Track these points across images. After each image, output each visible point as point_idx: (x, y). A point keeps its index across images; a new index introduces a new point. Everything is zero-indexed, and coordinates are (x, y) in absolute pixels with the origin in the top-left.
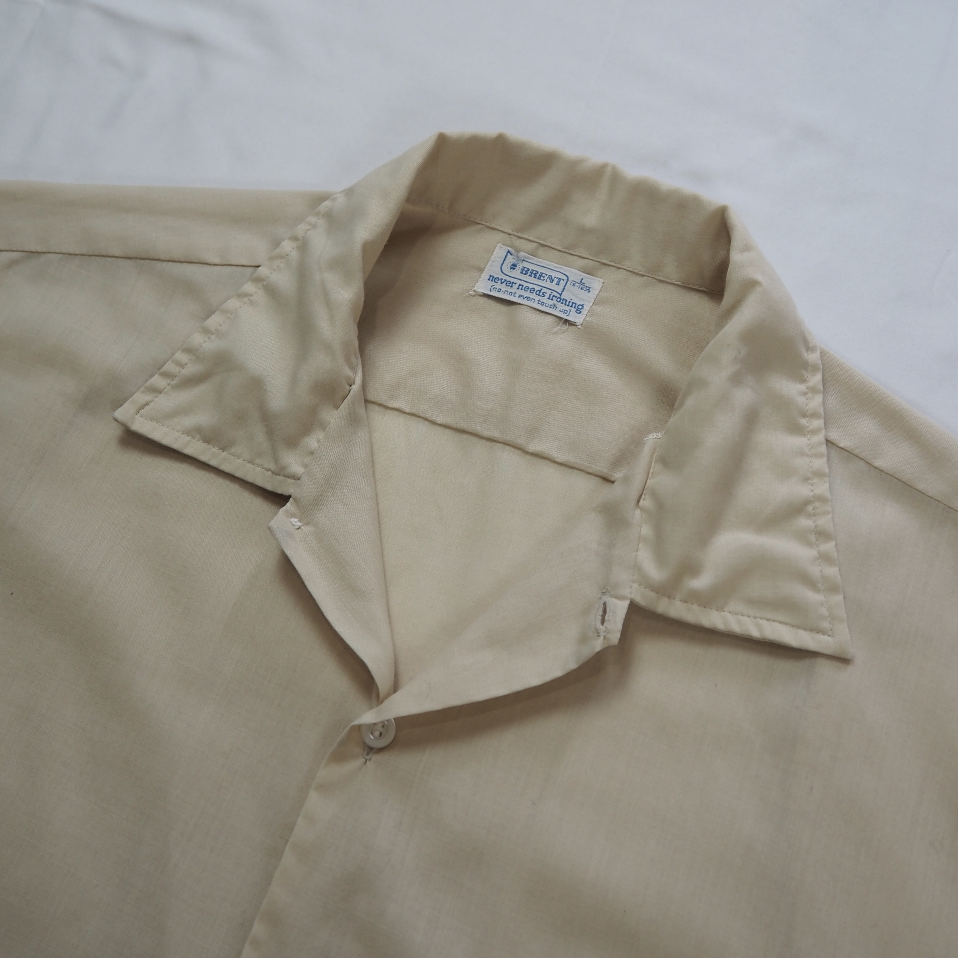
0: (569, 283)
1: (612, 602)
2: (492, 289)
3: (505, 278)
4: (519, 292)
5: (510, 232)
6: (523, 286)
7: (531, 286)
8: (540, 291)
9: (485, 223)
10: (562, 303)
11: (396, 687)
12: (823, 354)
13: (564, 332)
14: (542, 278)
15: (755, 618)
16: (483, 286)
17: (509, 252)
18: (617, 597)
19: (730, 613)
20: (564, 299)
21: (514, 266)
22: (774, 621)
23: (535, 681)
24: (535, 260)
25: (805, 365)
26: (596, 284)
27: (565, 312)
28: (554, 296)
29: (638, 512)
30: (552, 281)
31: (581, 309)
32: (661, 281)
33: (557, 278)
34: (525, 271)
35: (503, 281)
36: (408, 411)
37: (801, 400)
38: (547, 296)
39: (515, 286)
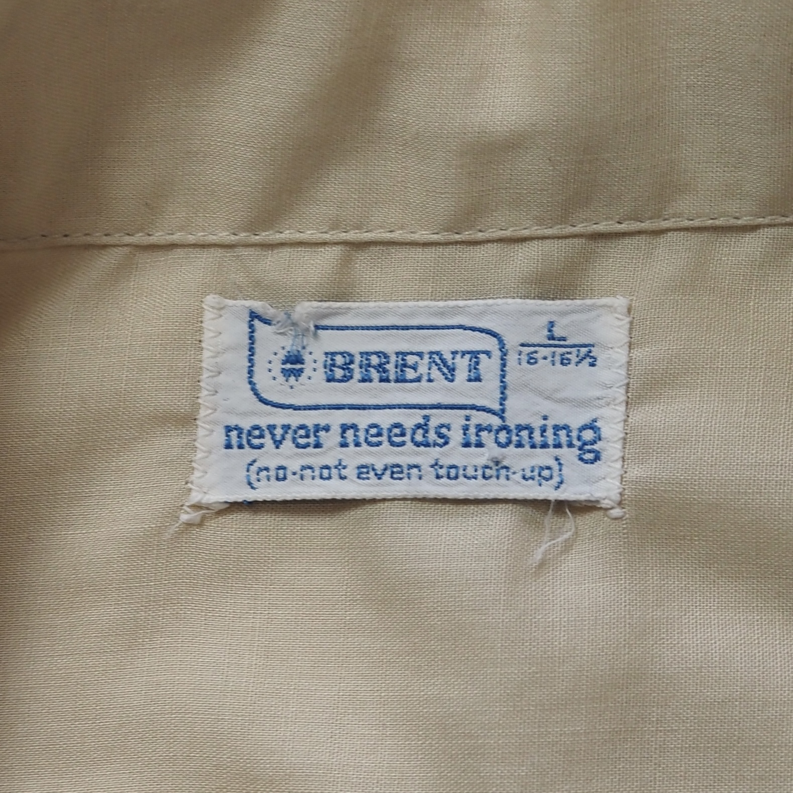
0: (512, 358)
2: (253, 477)
3: (280, 418)
4: (354, 457)
5: (224, 236)
6: (354, 427)
7: (385, 419)
8: (423, 427)
9: (127, 239)
10: (519, 445)
13: (567, 547)
14: (410, 374)
16: (218, 477)
17: (254, 316)
20: (520, 428)
24: (357, 312)
26: (605, 322)
27: (542, 474)
28: (480, 428)
30: (450, 373)
31: (594, 442)
33: (464, 354)
35: (279, 432)
38: (456, 436)
39: (331, 439)
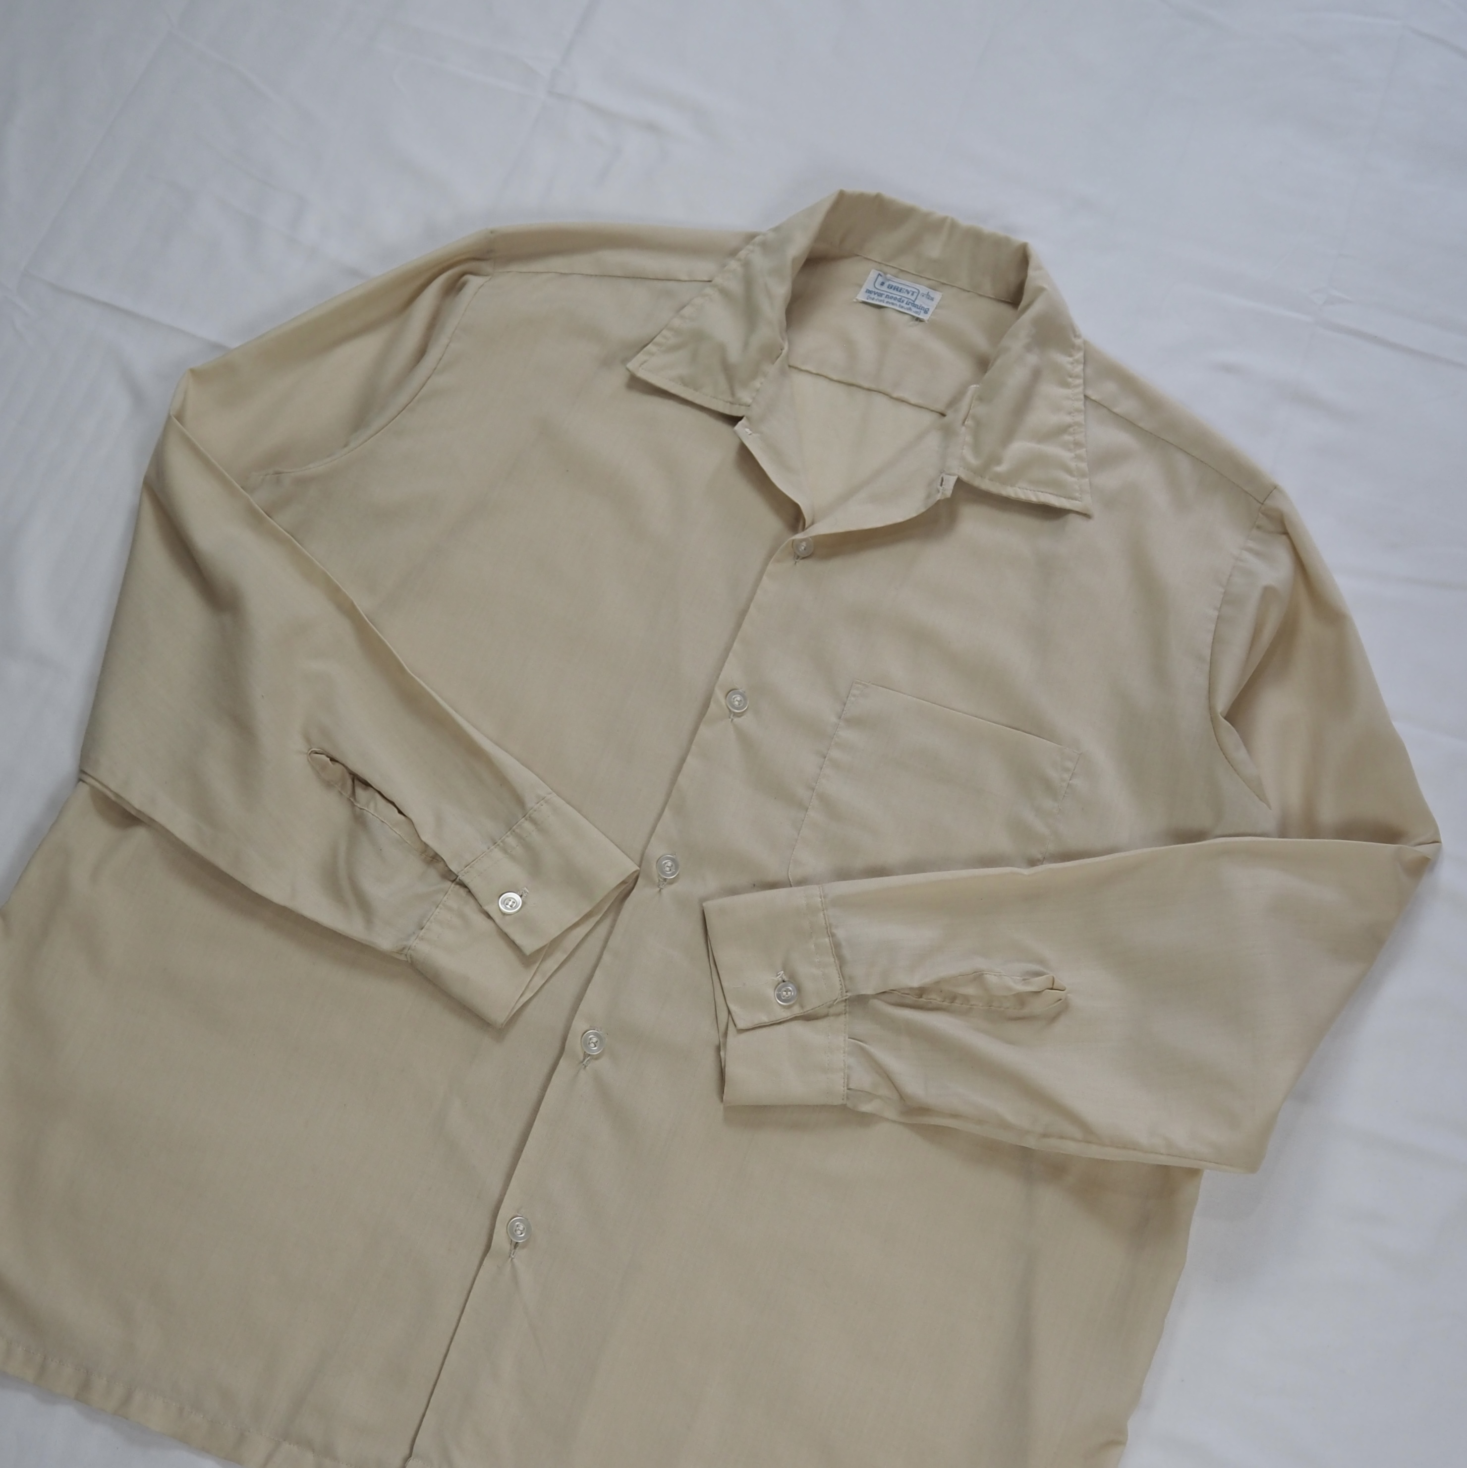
0: (920, 295)
1: (946, 477)
2: (868, 298)
3: (877, 291)
4: (886, 300)
5: (880, 261)
6: (889, 296)
7: (894, 296)
8: (900, 299)
9: (863, 256)
10: (915, 307)
11: (813, 523)
12: (1085, 342)
13: (916, 325)
14: (902, 291)
15: (1034, 491)
16: (862, 296)
17: (880, 274)
18: (950, 474)
19: (1019, 488)
20: (916, 305)
21: (882, 284)
22: (1046, 493)
23: (900, 520)
24: (896, 280)
25: (1073, 346)
26: (937, 296)
27: (916, 312)
28: (910, 302)
29: (963, 428)
30: (909, 293)
31: (927, 311)
32: (980, 295)
33: (912, 292)
34: (890, 287)
35: (876, 293)
36: (814, 372)
37: (1069, 367)
38: (905, 302)
39: (884, 296)
